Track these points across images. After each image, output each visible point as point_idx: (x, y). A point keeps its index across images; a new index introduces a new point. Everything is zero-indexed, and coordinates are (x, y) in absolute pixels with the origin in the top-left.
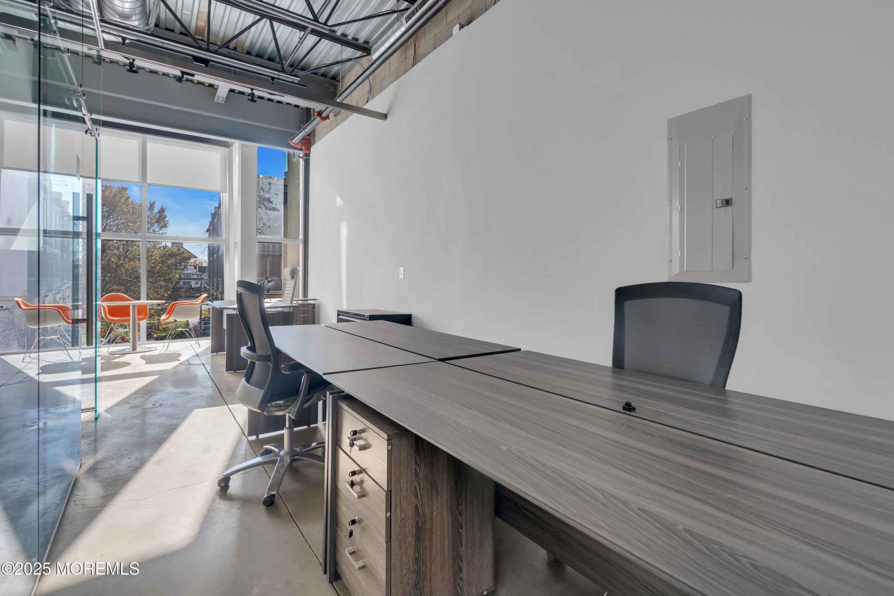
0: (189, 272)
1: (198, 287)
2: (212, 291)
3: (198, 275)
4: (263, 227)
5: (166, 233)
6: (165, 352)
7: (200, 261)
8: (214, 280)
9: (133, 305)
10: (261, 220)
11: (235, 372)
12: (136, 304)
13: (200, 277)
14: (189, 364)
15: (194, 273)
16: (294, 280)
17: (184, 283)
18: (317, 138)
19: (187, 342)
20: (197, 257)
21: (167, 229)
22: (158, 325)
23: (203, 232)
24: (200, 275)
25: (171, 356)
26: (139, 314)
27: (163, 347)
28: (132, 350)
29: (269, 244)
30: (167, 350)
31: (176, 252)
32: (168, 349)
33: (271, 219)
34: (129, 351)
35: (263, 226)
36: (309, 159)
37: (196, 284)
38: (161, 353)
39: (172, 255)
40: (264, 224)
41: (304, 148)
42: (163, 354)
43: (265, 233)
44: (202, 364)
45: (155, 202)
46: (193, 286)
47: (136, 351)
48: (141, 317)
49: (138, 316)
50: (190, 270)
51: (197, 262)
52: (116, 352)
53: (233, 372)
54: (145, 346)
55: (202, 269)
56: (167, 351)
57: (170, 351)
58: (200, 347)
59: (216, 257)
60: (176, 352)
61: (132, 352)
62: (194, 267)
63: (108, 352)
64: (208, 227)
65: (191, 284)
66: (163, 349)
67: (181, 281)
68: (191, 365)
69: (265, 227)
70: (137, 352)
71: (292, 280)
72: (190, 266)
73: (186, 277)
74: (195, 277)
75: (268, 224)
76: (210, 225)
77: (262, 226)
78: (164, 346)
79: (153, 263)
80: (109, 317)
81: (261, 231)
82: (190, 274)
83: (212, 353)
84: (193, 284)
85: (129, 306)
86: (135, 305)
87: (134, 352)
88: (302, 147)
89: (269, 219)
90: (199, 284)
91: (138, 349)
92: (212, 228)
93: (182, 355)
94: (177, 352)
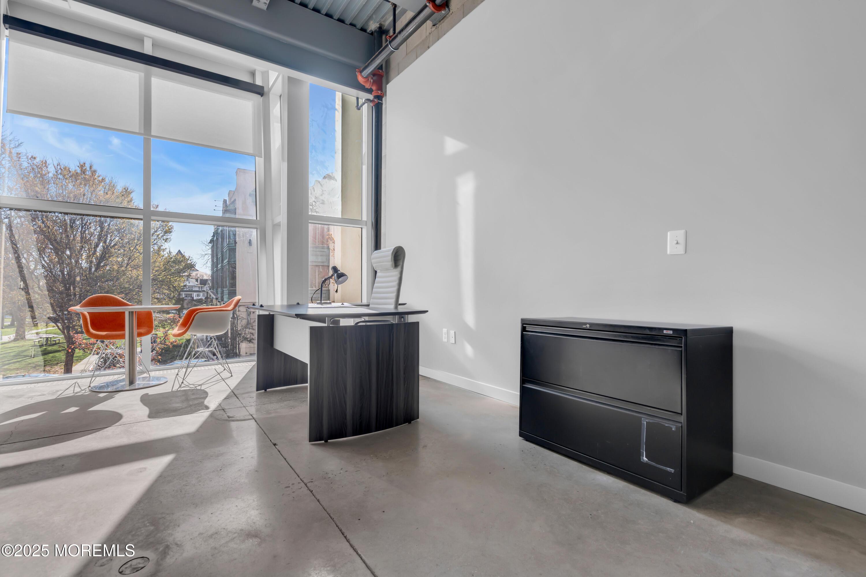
0: (191, 284)
1: (199, 299)
2: (215, 302)
3: (199, 287)
4: (315, 202)
5: (170, 238)
6: (180, 386)
7: (201, 274)
8: (219, 291)
9: (129, 312)
10: (313, 191)
11: (326, 441)
12: (134, 311)
13: (201, 289)
14: (229, 417)
15: (196, 285)
16: (399, 269)
17: (186, 295)
18: (392, 73)
19: (210, 367)
20: (198, 271)
21: (171, 234)
22: (164, 338)
23: (206, 243)
24: (202, 288)
25: (193, 397)
26: (139, 325)
27: (176, 377)
28: (128, 383)
29: (323, 226)
30: (182, 382)
31: (180, 259)
32: (184, 381)
33: (325, 191)
34: (122, 386)
35: (316, 200)
36: (382, 104)
37: (198, 296)
38: (175, 389)
39: (176, 262)
40: (316, 198)
41: (374, 88)
42: (177, 391)
43: (318, 211)
44: (251, 417)
45: (158, 206)
46: (195, 298)
47: (135, 386)
48: (142, 331)
49: (138, 329)
50: (192, 283)
51: (198, 275)
52: (101, 387)
53: (323, 442)
54: (148, 376)
55: (204, 282)
56: (183, 385)
57: (187, 384)
58: (232, 376)
59: (220, 267)
60: (197, 388)
61: (128, 388)
62: (196, 280)
63: (90, 386)
64: (212, 238)
65: (193, 297)
66: (176, 381)
67: (184, 293)
68: (233, 421)
69: (317, 202)
70: (137, 387)
71: (395, 270)
72: (191, 278)
73: (188, 289)
74: (197, 289)
75: (321, 198)
76: (214, 236)
77: (314, 200)
78: (178, 374)
79: (156, 271)
80: (91, 330)
81: (313, 207)
82: (192, 287)
83: (257, 390)
84: (195, 296)
85: (124, 313)
86: (132, 312)
87: (132, 387)
88: (372, 88)
89: (323, 191)
90: (200, 296)
91: (139, 382)
92: (215, 238)
93: (209, 395)
94: (199, 388)
